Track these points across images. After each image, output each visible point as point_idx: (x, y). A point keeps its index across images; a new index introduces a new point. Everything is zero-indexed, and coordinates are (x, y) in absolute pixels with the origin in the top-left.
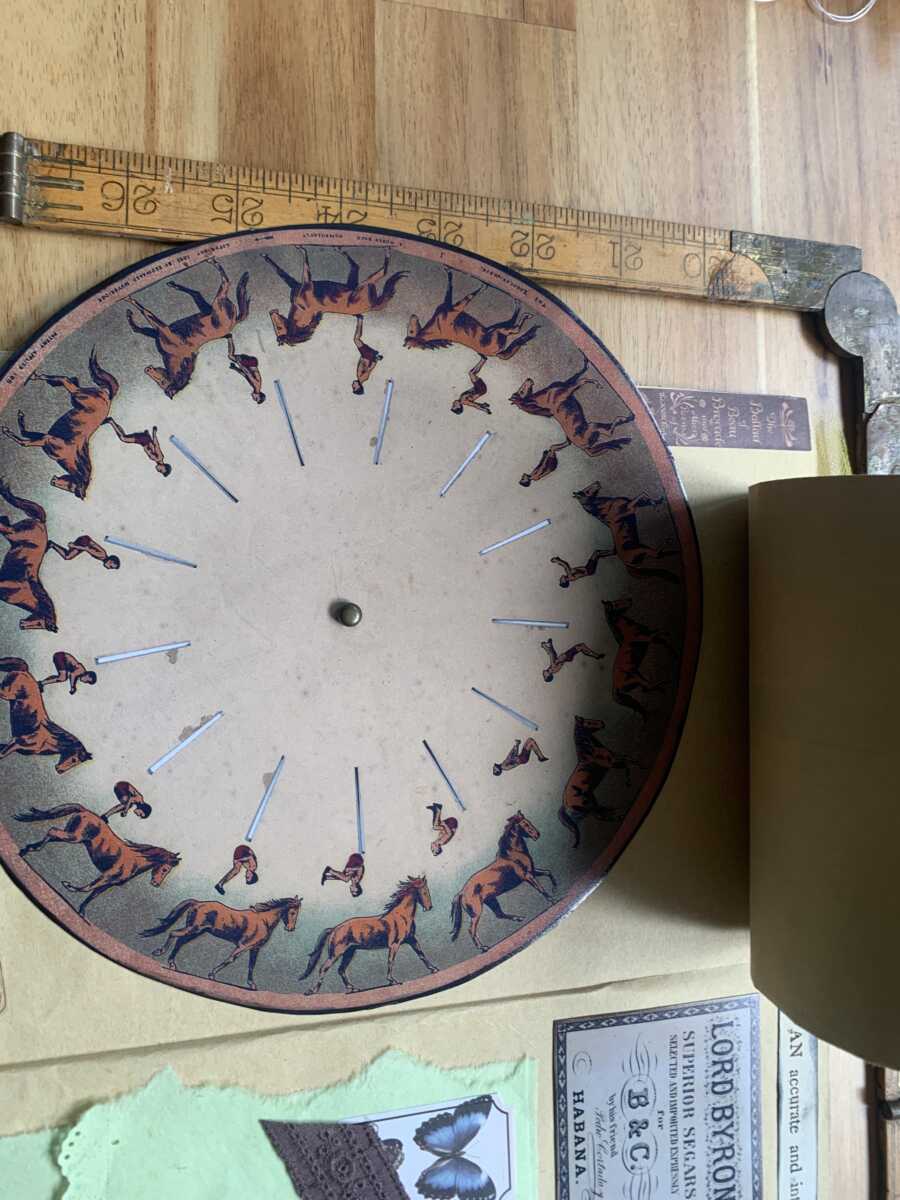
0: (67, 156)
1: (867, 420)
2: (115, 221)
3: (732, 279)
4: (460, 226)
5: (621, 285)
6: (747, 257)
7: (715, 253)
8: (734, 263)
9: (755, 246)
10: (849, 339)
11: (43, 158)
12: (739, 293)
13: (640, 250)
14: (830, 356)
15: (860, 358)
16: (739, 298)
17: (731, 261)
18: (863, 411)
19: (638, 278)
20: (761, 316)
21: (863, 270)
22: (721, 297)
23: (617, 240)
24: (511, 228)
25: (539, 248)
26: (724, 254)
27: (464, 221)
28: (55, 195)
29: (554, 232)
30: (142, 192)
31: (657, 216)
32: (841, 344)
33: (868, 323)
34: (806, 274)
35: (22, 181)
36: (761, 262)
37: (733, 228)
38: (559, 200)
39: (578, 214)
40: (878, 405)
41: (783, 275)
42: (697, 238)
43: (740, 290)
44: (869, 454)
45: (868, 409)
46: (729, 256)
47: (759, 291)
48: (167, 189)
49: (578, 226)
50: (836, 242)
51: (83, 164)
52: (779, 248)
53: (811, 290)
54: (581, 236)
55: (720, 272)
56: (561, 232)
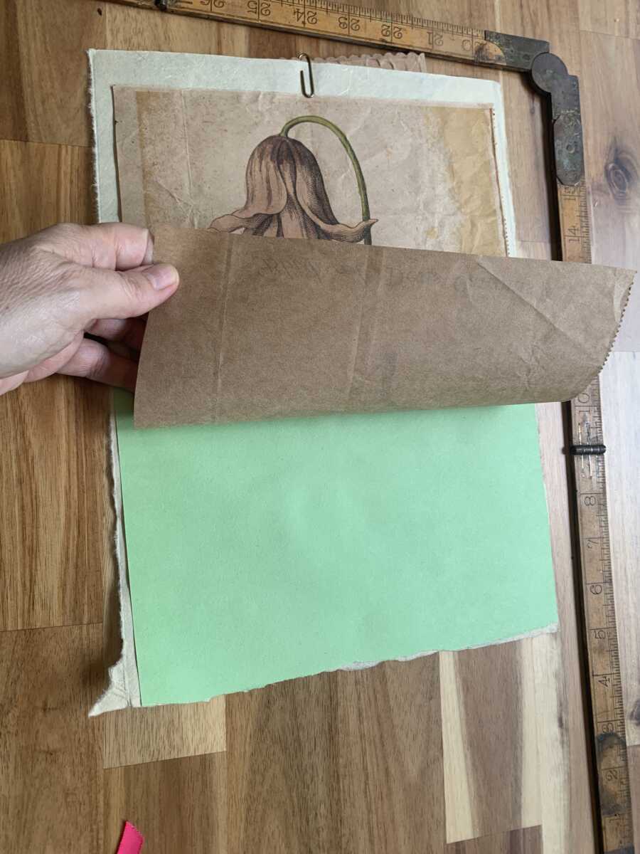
1: (554, 122)
2: (205, 9)
3: (486, 53)
4: (358, 21)
5: (433, 52)
6: (492, 42)
7: (477, 40)
8: (487, 47)
9: (496, 38)
10: (544, 84)
12: (490, 60)
13: (441, 37)
14: (536, 94)
15: (549, 94)
16: (490, 62)
17: (486, 44)
18: (551, 118)
19: (441, 50)
20: (501, 73)
21: (550, 52)
22: (481, 61)
23: (430, 31)
24: (381, 23)
25: (395, 33)
26: (482, 41)
27: (360, 19)
29: (402, 26)
31: (450, 22)
32: (539, 85)
33: (553, 78)
34: (522, 53)
36: (500, 46)
37: (486, 29)
38: (404, 13)
39: (412, 18)
40: (558, 117)
41: (511, 53)
42: (470, 33)
43: (490, 58)
44: (555, 138)
45: (555, 118)
46: (485, 42)
47: (499, 58)
49: (412, 24)
50: (537, 38)
52: (506, 40)
53: (524, 60)
54: (414, 29)
55: (480, 49)
56: (405, 27)
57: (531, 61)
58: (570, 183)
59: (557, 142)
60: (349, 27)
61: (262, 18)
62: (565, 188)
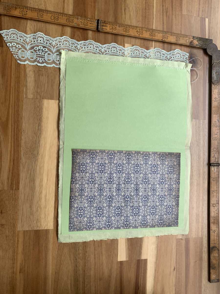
0: (105, 22)
2: (111, 31)
3: (193, 43)
4: (155, 34)
5: (177, 43)
6: (195, 40)
9: (196, 38)
10: (210, 53)
11: (103, 23)
13: (180, 38)
14: (207, 56)
15: (212, 56)
17: (193, 41)
18: (212, 64)
19: (180, 42)
21: (213, 43)
22: (191, 46)
23: (177, 37)
24: (162, 34)
25: (166, 37)
26: (192, 40)
28: (104, 27)
30: (114, 27)
31: (183, 34)
32: (209, 54)
33: (213, 51)
34: (204, 43)
35: (100, 25)
36: (198, 41)
37: (193, 36)
39: (171, 33)
40: (214, 63)
41: (201, 43)
42: (188, 37)
43: (194, 45)
44: (212, 70)
47: (197, 45)
48: (117, 27)
50: (209, 38)
51: (107, 23)
52: (200, 39)
53: (205, 46)
54: (172, 36)
55: (191, 42)
56: (169, 35)
57: (207, 46)
58: (215, 84)
59: (213, 71)
60: (152, 36)
61: (127, 33)
62: (214, 85)
